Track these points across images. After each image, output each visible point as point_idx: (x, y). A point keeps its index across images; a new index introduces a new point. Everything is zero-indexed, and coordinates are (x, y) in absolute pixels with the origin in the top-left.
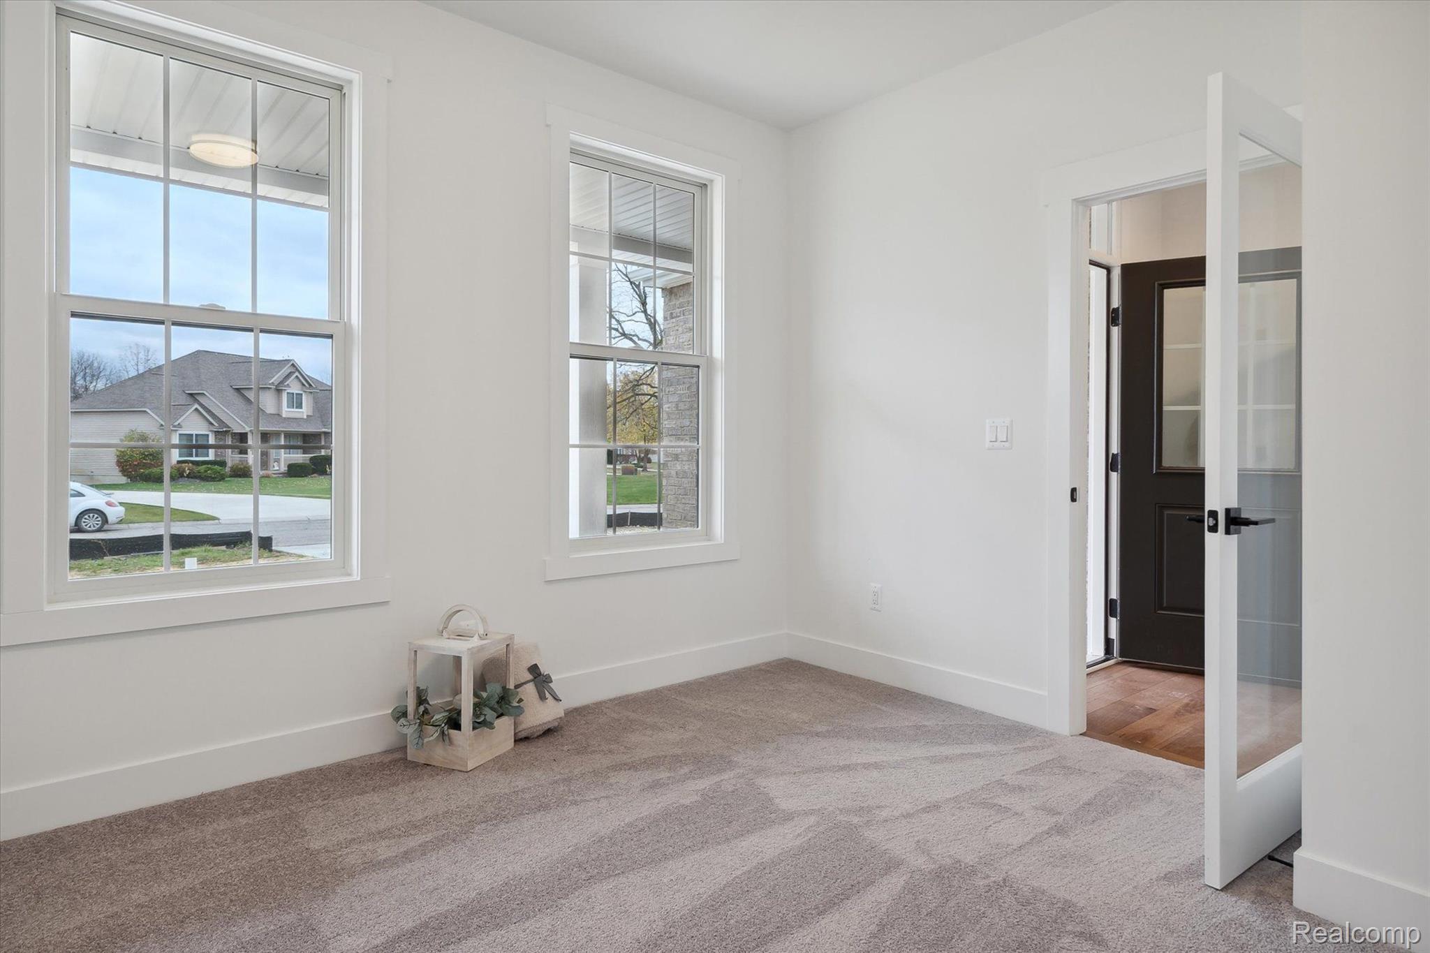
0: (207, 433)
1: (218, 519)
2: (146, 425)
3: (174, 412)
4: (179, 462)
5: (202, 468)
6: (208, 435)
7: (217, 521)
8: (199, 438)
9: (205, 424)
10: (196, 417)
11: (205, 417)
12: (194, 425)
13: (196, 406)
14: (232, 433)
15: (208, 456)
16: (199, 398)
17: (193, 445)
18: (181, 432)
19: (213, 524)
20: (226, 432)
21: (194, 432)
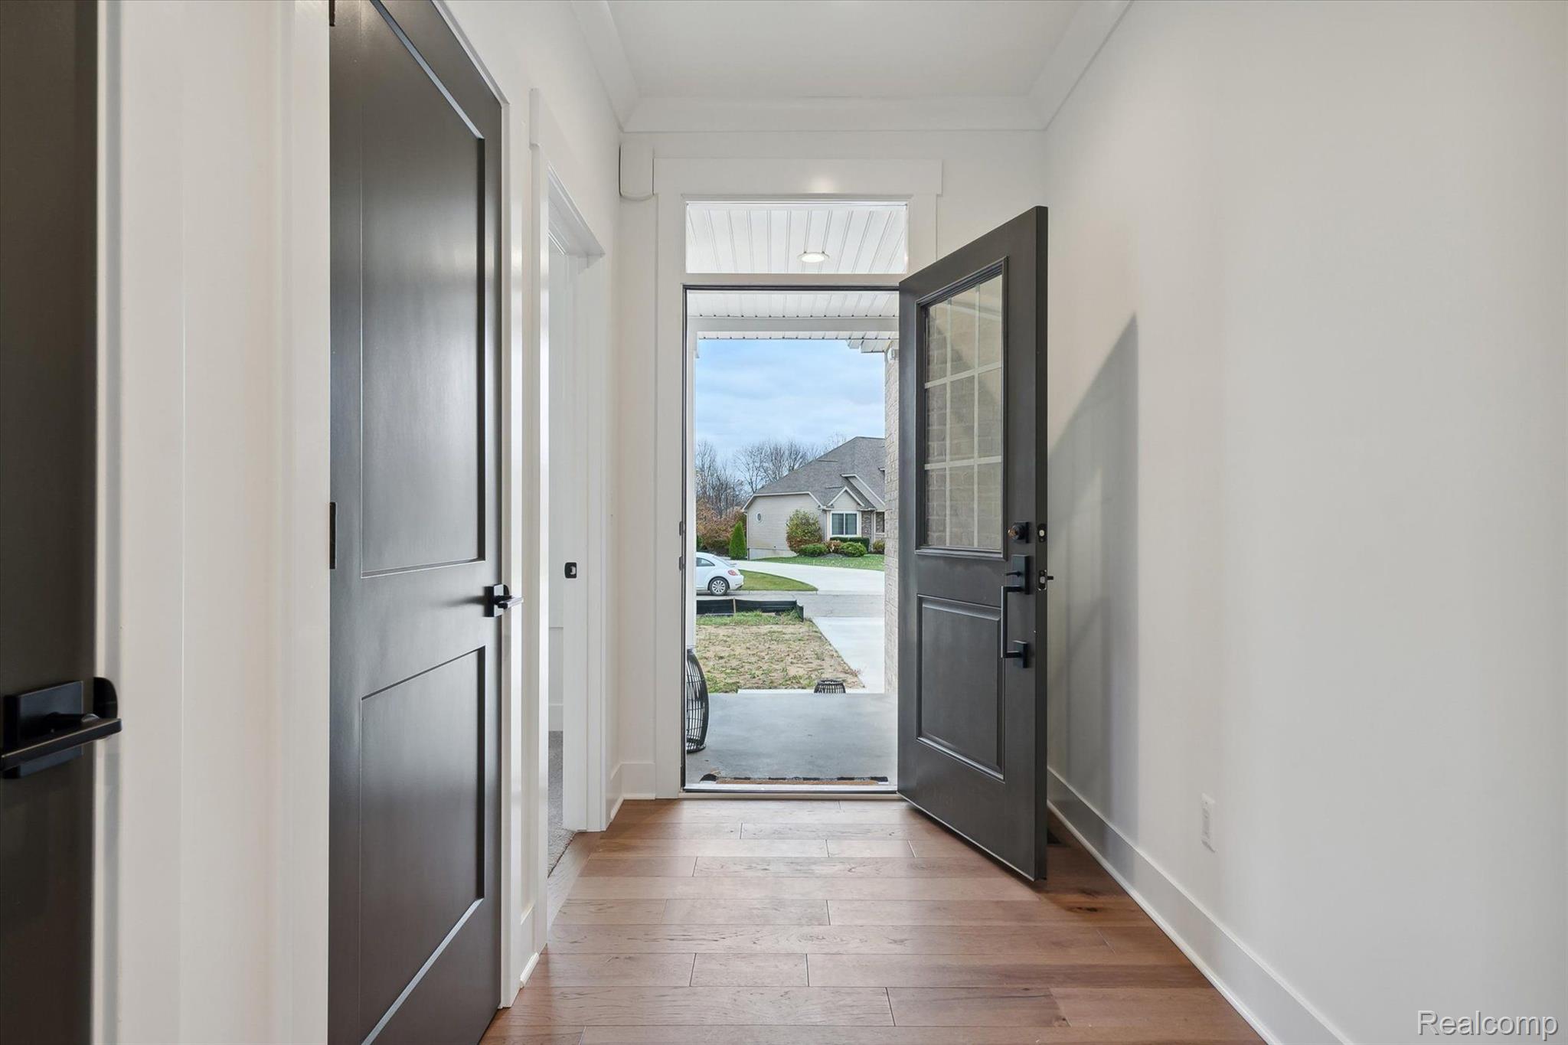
0: (855, 512)
1: (816, 590)
2: (808, 506)
3: (826, 495)
4: (832, 539)
5: (845, 545)
6: (856, 515)
7: (815, 592)
8: (849, 517)
9: (854, 505)
10: (846, 498)
11: (855, 500)
12: (844, 505)
13: (846, 488)
14: (877, 513)
15: (856, 533)
16: (851, 480)
17: (843, 522)
18: (834, 512)
19: (811, 595)
20: (872, 511)
21: (845, 512)
